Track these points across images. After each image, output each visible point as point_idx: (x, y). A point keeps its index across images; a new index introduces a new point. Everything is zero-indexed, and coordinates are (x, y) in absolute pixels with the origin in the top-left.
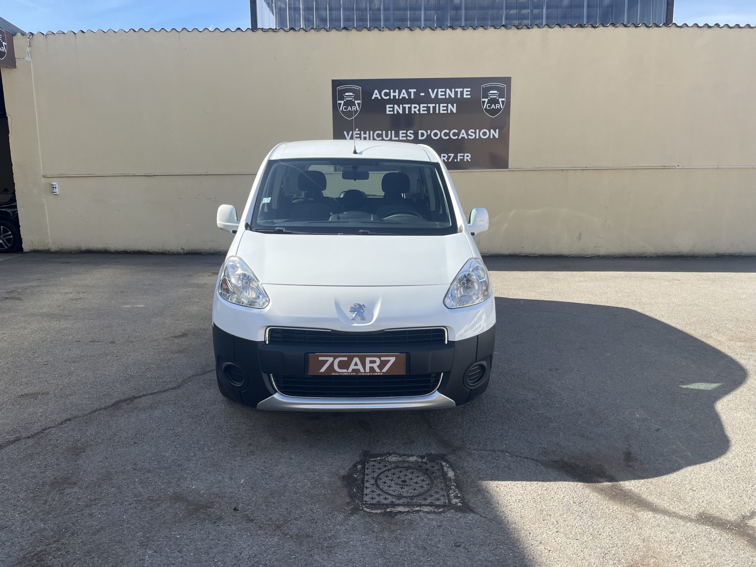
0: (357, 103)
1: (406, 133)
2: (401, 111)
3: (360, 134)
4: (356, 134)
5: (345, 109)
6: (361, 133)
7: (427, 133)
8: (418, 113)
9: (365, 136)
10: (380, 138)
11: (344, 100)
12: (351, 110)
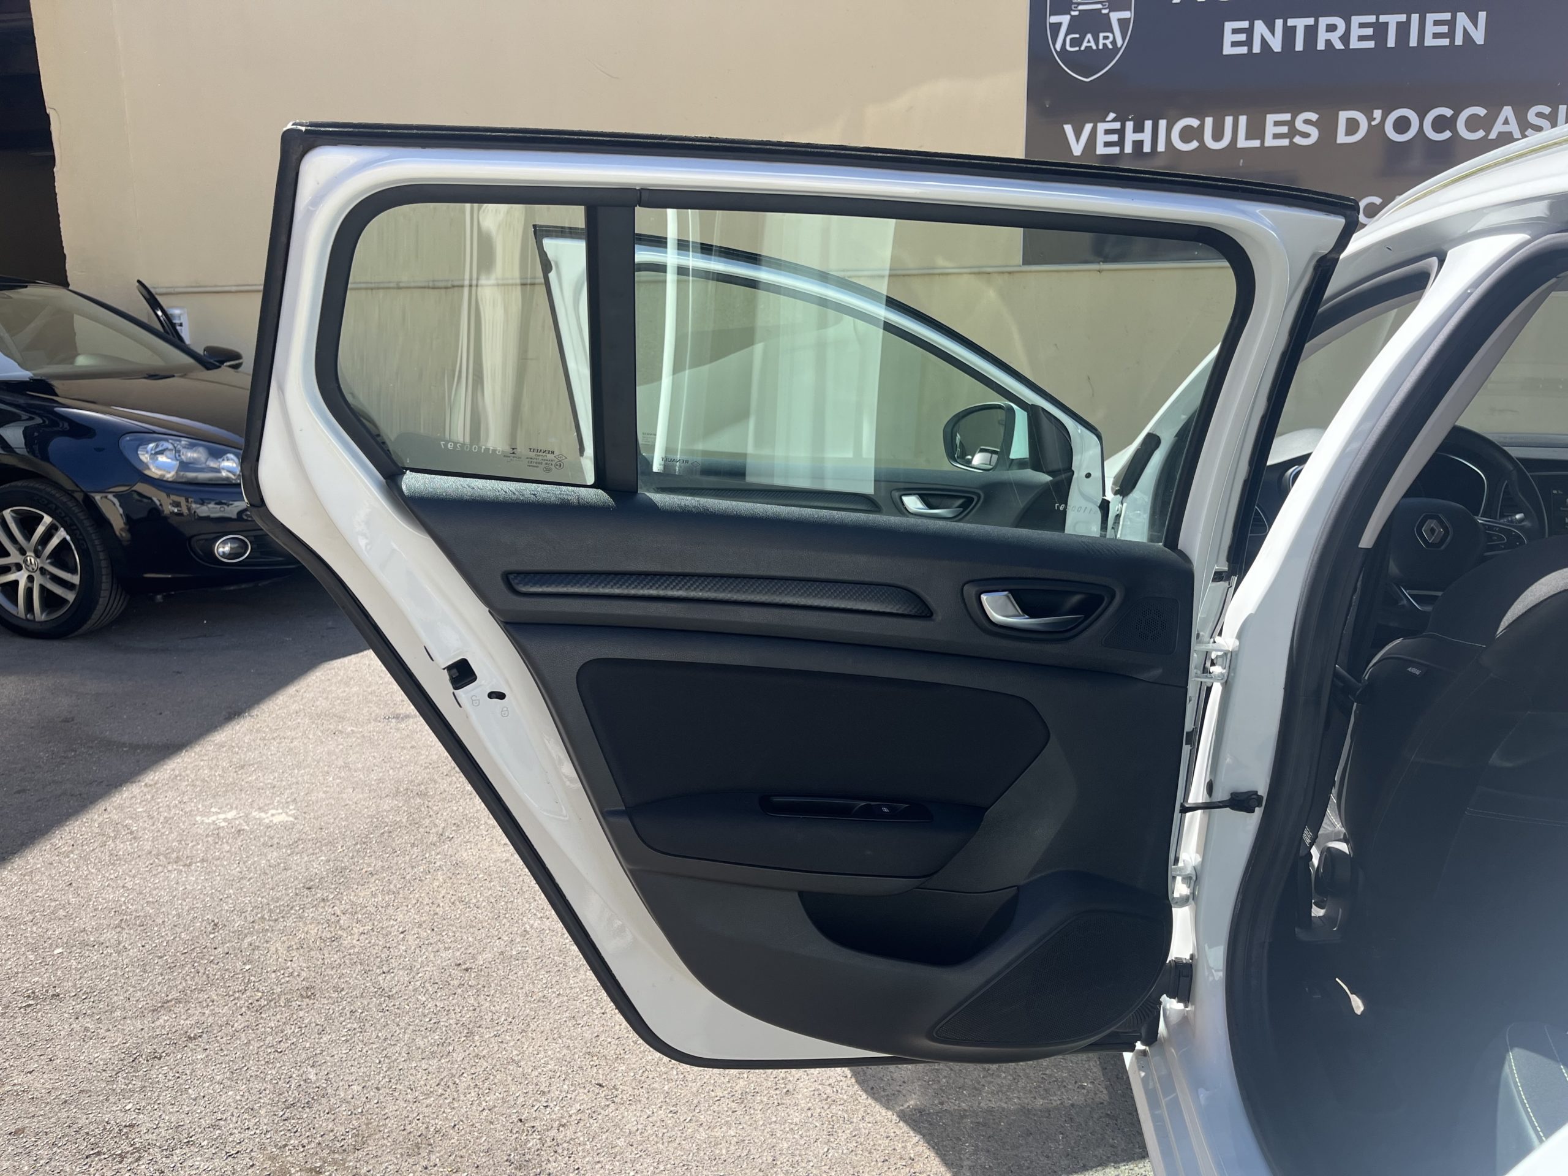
0: (1119, 20)
1: (1291, 124)
2: (1276, 45)
3: (1121, 132)
4: (1108, 132)
5: (1074, 43)
6: (1123, 126)
7: (1370, 118)
8: (1343, 47)
9: (1138, 137)
10: (1194, 144)
11: (1073, 13)
12: (1094, 47)
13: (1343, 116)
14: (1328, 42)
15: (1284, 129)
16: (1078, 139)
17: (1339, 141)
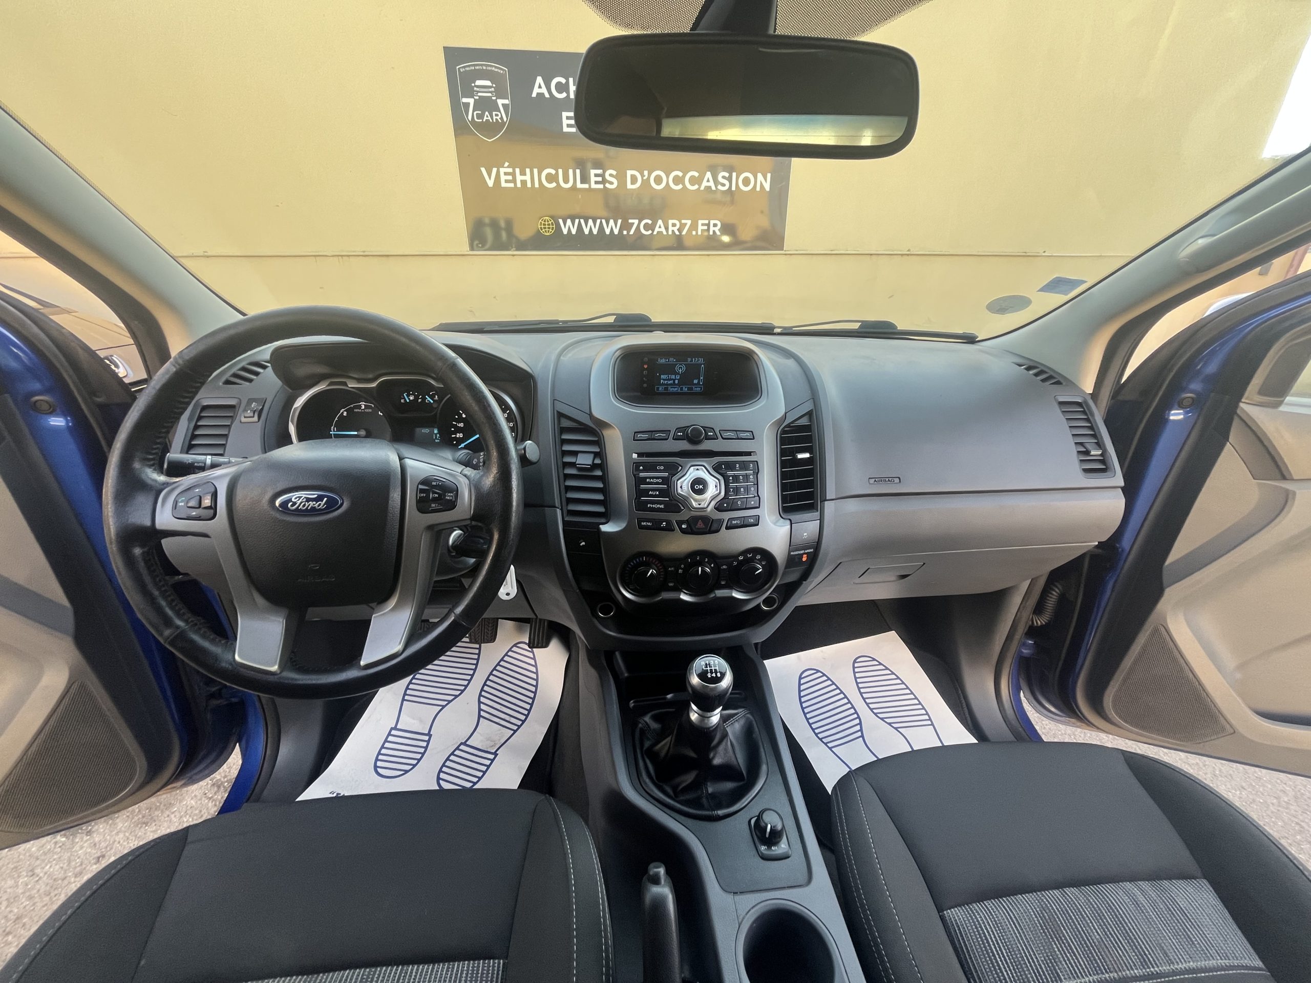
0: (503, 105)
1: (603, 176)
3: (513, 174)
4: (506, 174)
5: (479, 116)
6: (514, 171)
7: (643, 176)
9: (523, 178)
10: (554, 185)
11: (475, 98)
12: (491, 121)
13: (629, 173)
15: (600, 179)
16: (490, 177)
17: (628, 187)
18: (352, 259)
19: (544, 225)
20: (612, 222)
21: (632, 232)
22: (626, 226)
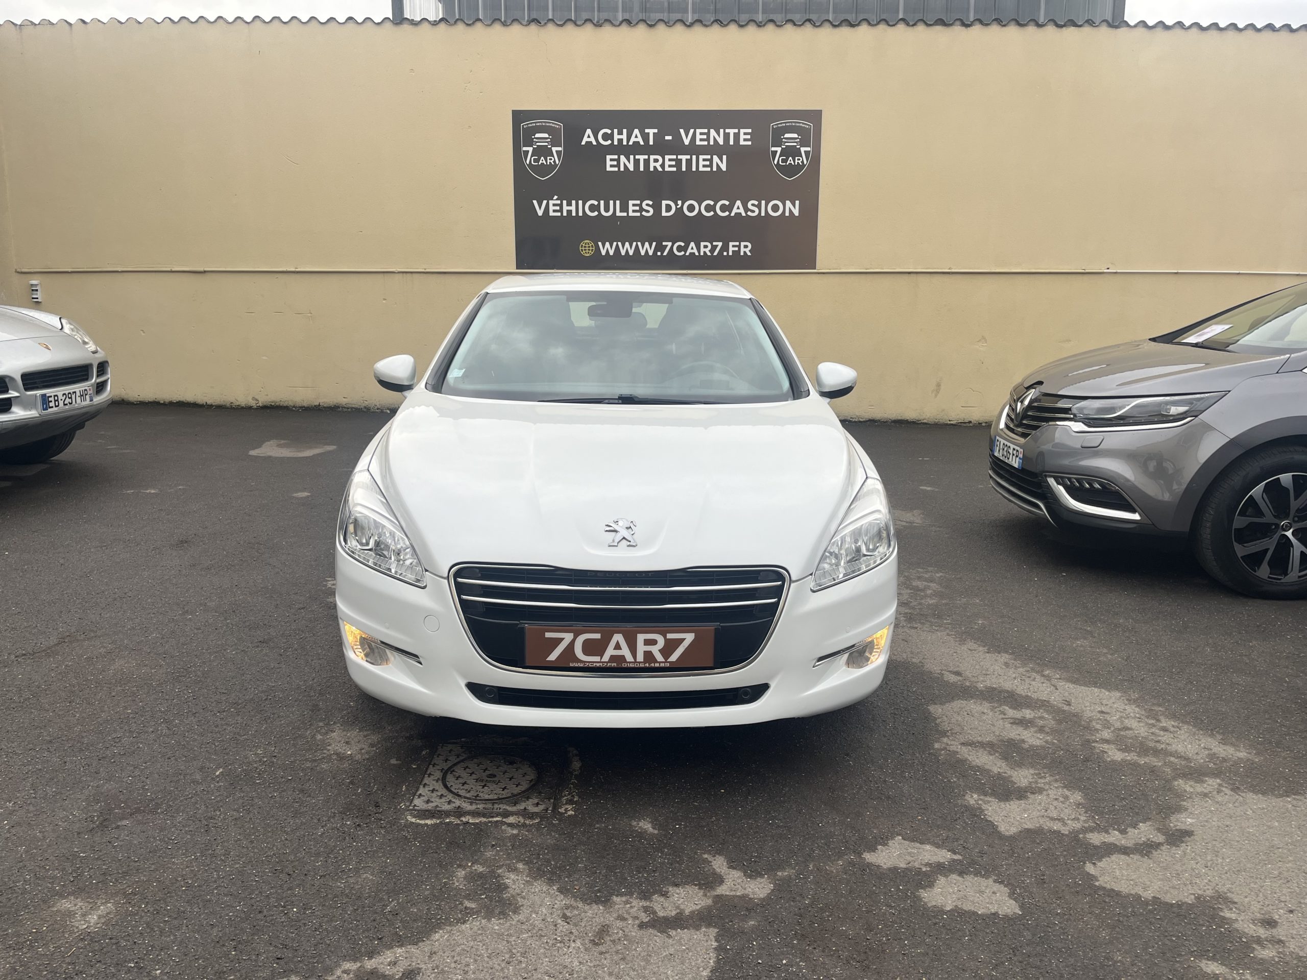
0: (556, 151)
1: (640, 205)
2: (631, 168)
3: (561, 205)
4: (554, 205)
5: (535, 161)
7: (676, 205)
8: (661, 170)
9: (569, 208)
10: (596, 213)
11: (534, 146)
12: (545, 164)
13: (664, 203)
14: (655, 167)
15: (637, 208)
16: (540, 208)
17: (663, 215)
18: (414, 275)
19: (585, 247)
20: (647, 244)
21: (665, 254)
22: (662, 248)
